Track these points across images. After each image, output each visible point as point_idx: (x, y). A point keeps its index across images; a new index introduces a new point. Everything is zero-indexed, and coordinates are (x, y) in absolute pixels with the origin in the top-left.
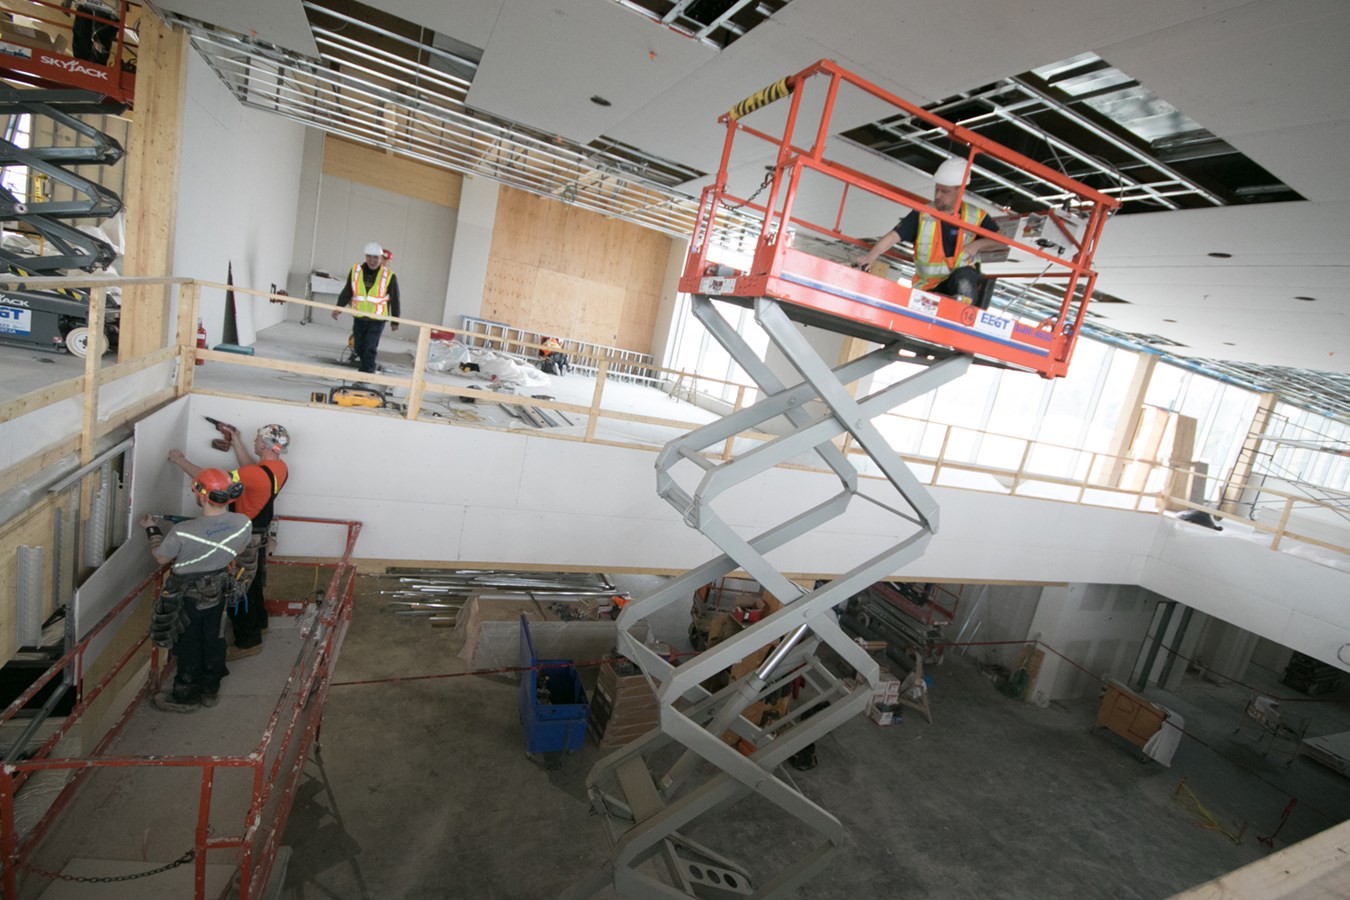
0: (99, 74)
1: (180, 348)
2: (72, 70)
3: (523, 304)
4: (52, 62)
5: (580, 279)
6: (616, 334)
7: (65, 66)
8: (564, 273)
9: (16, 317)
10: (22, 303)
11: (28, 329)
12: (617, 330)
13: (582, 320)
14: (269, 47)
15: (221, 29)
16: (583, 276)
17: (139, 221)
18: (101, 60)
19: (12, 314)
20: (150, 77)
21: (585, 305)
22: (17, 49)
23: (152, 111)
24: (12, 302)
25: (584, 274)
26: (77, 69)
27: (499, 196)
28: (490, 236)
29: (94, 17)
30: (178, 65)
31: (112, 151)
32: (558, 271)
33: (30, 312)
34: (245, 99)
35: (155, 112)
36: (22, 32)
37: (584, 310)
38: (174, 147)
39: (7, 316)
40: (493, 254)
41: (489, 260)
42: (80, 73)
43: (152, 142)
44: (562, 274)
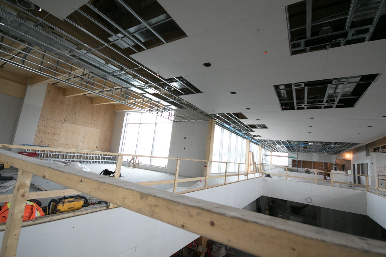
3: (56, 137)
5: (83, 127)
6: (97, 146)
8: (75, 124)
12: (97, 144)
13: (83, 142)
16: (84, 125)
21: (84, 136)
25: (84, 124)
27: (46, 94)
28: (41, 110)
32: (73, 123)
37: (84, 138)
40: (42, 117)
41: (40, 120)
44: (74, 125)
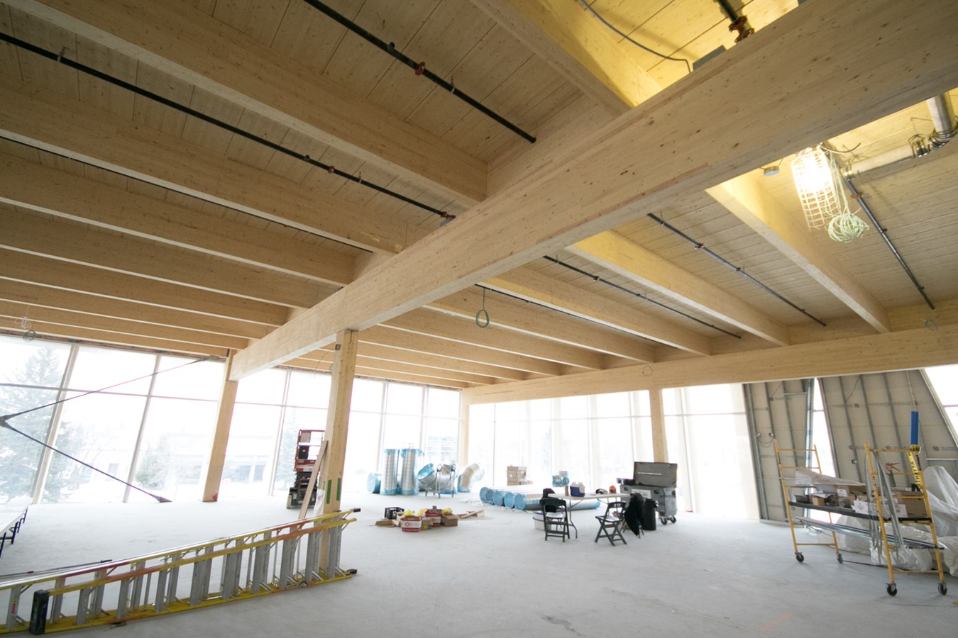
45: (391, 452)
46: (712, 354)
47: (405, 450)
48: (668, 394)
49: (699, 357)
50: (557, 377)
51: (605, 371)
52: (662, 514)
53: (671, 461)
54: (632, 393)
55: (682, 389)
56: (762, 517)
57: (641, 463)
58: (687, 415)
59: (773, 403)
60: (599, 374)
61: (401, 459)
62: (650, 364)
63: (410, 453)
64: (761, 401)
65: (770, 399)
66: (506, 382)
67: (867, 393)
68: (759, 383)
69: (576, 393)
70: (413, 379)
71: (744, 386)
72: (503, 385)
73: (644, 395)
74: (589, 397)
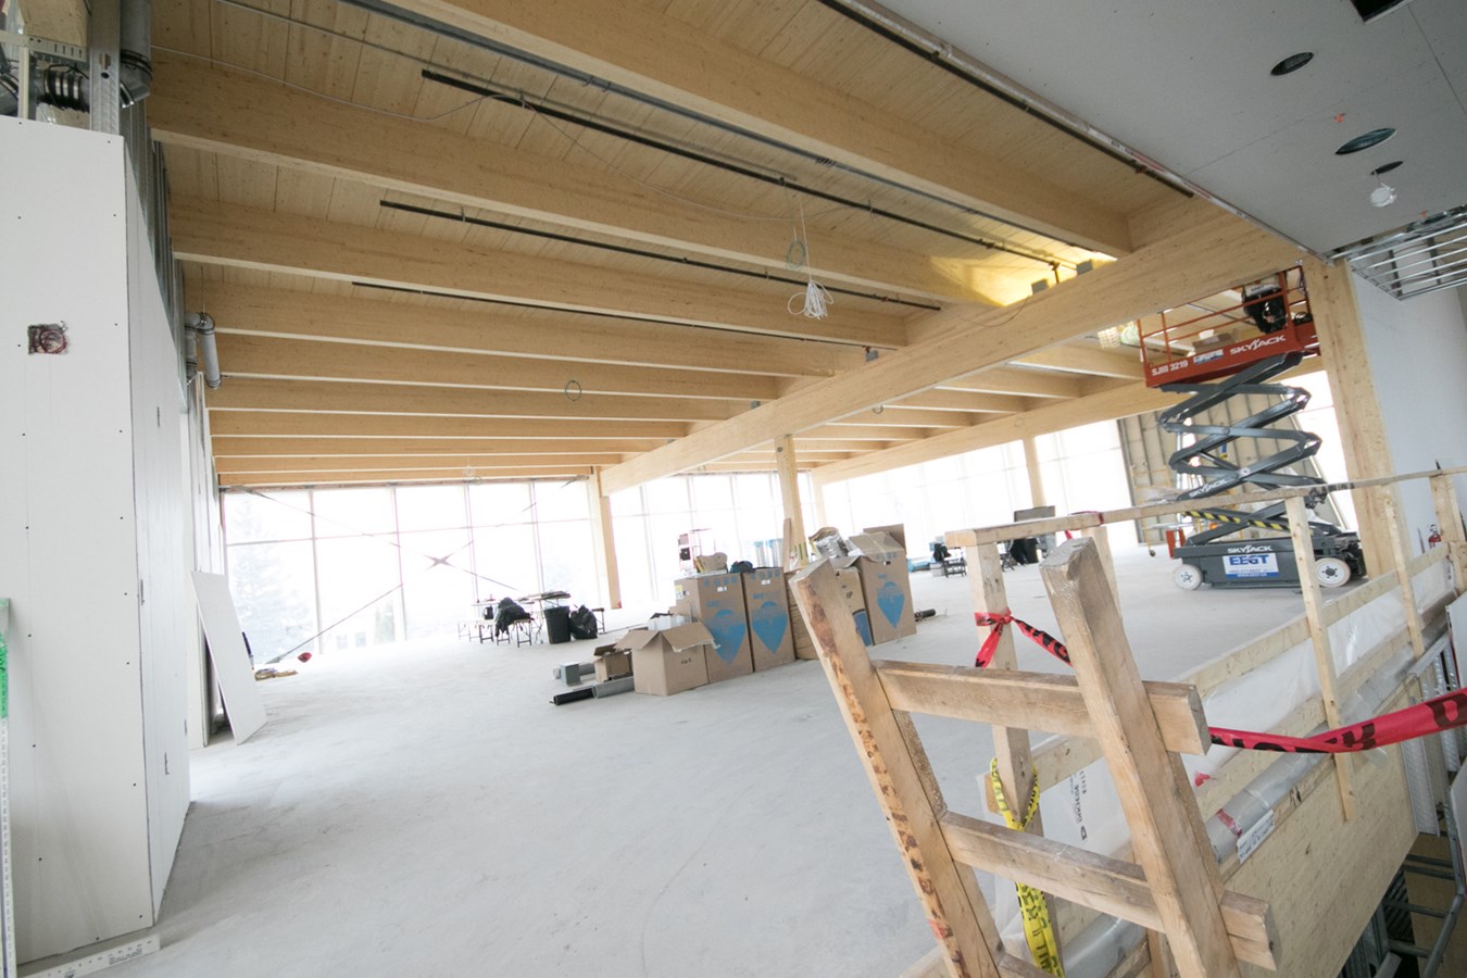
0: (1278, 339)
1: (1449, 546)
2: (1256, 347)
4: (1239, 350)
7: (1250, 347)
9: (1264, 561)
10: (1266, 549)
11: (1276, 570)
14: (1441, 217)
15: (1380, 236)
17: (1354, 443)
18: (1279, 327)
19: (1260, 560)
20: (1327, 316)
22: (1212, 354)
23: (1337, 342)
24: (1258, 549)
26: (1260, 345)
29: (1260, 299)
30: (1348, 291)
31: (1301, 398)
33: (1274, 554)
34: (1400, 293)
35: (1340, 341)
36: (1208, 342)
38: (1366, 362)
39: (1257, 562)
42: (1263, 347)
43: (1345, 367)
45: (759, 545)
46: (1082, 396)
47: (771, 541)
48: (1043, 442)
49: (1065, 401)
50: (923, 441)
51: (974, 427)
52: (1044, 551)
53: (1048, 504)
54: (1004, 445)
55: (1057, 433)
56: (1140, 541)
57: (1021, 512)
58: (1064, 458)
59: (1146, 433)
60: (968, 431)
61: (770, 549)
62: (1021, 415)
63: (777, 543)
64: (1135, 433)
65: (1143, 430)
66: (863, 454)
67: (1231, 410)
68: (1132, 417)
69: (946, 454)
70: (761, 467)
71: (1119, 422)
72: (857, 459)
73: (1017, 446)
74: (958, 456)
